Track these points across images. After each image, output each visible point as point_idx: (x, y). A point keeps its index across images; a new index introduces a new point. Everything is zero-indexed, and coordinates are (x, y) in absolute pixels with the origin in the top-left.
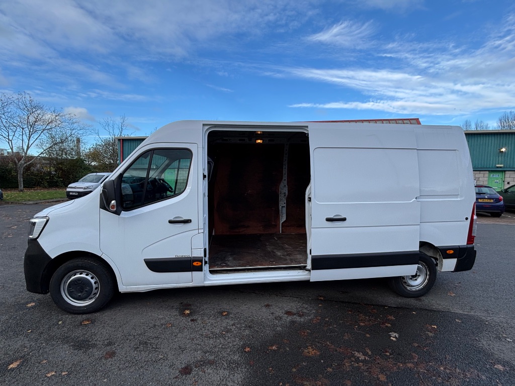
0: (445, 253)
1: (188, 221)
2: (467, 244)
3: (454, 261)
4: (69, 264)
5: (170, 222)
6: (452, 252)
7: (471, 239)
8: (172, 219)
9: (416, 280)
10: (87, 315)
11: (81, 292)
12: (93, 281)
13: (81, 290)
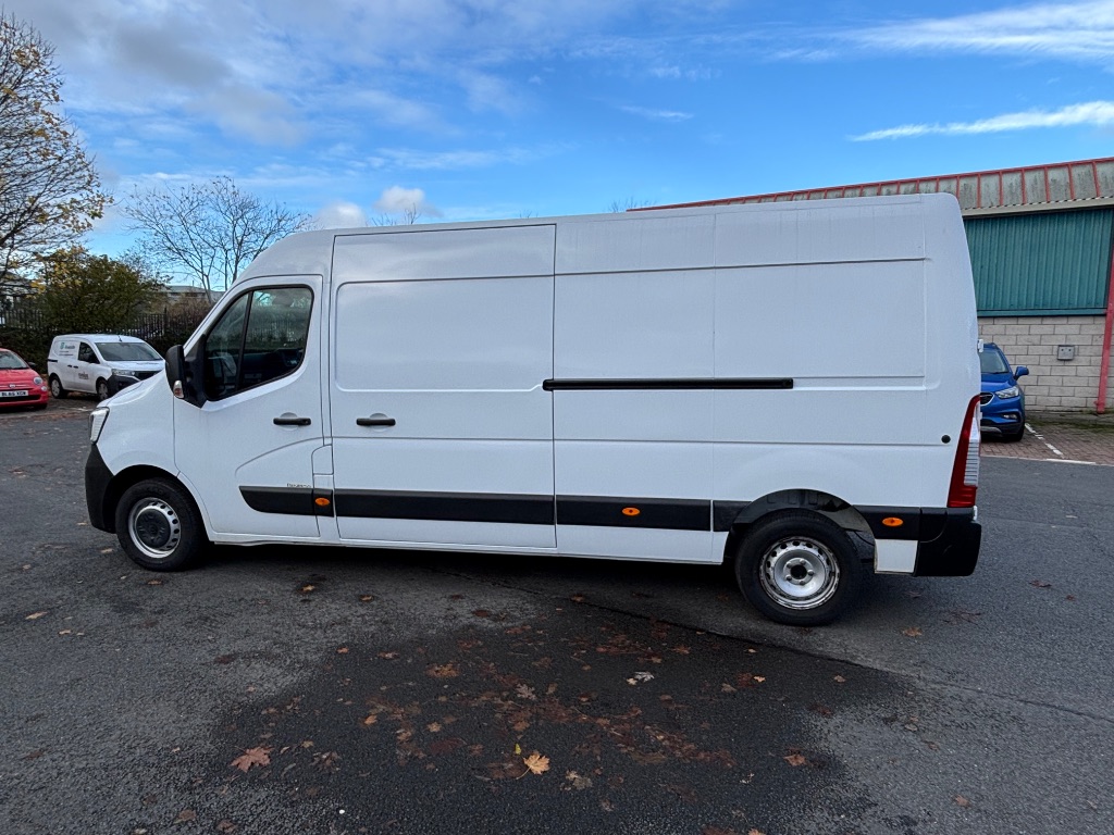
0: (881, 522)
1: (305, 422)
2: (948, 505)
3: (911, 547)
4: (139, 486)
5: (277, 422)
6: (898, 522)
7: (960, 491)
8: (279, 417)
9: (802, 584)
10: (163, 574)
11: (155, 534)
12: (171, 518)
13: (153, 528)
